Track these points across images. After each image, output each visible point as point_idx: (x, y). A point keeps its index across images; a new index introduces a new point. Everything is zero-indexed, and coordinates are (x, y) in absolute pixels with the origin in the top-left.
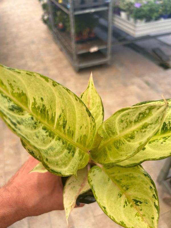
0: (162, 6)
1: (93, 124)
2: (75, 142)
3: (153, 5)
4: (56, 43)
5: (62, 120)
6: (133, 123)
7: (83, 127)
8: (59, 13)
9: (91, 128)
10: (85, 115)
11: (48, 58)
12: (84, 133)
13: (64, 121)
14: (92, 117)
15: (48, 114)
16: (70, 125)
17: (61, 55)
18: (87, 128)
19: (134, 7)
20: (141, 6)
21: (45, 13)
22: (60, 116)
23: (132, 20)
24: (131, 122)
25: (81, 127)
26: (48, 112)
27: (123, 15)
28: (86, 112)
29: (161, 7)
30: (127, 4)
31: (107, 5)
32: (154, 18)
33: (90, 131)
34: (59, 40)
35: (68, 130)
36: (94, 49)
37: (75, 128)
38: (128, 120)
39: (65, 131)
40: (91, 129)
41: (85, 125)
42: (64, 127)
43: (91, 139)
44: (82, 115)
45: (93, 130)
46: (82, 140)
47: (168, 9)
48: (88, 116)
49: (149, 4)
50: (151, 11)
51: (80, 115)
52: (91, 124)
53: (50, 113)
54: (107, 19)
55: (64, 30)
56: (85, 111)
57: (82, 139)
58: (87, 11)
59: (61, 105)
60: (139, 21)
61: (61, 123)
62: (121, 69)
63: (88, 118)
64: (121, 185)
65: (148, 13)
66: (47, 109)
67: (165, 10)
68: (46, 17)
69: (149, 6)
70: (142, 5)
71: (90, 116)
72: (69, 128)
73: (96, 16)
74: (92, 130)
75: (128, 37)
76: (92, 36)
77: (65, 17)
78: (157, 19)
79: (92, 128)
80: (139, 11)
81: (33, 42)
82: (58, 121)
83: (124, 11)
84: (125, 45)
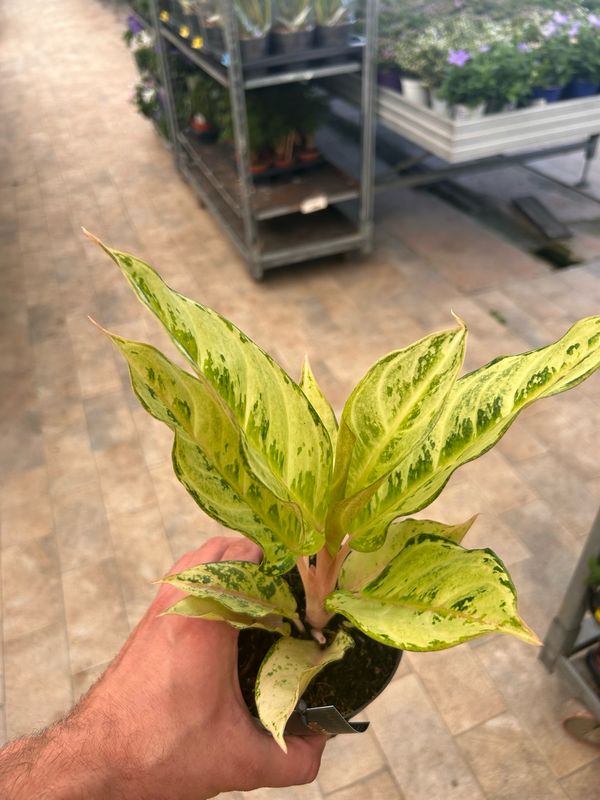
0: (541, 60)
1: (327, 445)
2: (289, 487)
3: (509, 56)
4: (186, 181)
5: (260, 416)
6: (411, 388)
7: (305, 450)
8: (192, 82)
9: (322, 456)
10: (306, 419)
11: (156, 233)
12: (308, 468)
13: (263, 420)
14: (323, 427)
15: (233, 393)
16: (276, 437)
17: (203, 222)
18: (313, 454)
19: (446, 63)
20: (469, 61)
21: (146, 80)
22: (256, 406)
23: (440, 107)
24: (407, 387)
25: (300, 449)
26: (232, 387)
27: (411, 88)
28: (309, 413)
29: (536, 64)
30: (424, 55)
31: (356, 56)
32: (513, 99)
33: (320, 465)
34: (195, 170)
35: (273, 447)
36: (314, 204)
37: (285, 447)
38: (401, 385)
39: (265, 447)
40: (322, 460)
41: (308, 446)
42: (264, 436)
43: (324, 491)
44: (300, 418)
45: (328, 462)
46: (304, 487)
47: (560, 69)
48: (313, 423)
49: (497, 54)
50: (504, 76)
51: (295, 420)
52: (322, 444)
53: (236, 390)
54: (357, 104)
55: (212, 137)
56: (306, 409)
57: (303, 483)
58: (289, 77)
59: (256, 382)
60: (463, 109)
61: (258, 423)
62: (407, 269)
63: (314, 428)
64: (417, 598)
65: (492, 83)
66: (231, 380)
67: (551, 73)
68: (148, 95)
69: (499, 59)
70: (473, 55)
71: (317, 424)
72: (275, 442)
73: (319, 92)
74: (325, 462)
75: (428, 161)
76: (308, 157)
77: (215, 94)
78: (524, 102)
79: (325, 455)
80: (463, 75)
81: (105, 179)
82: (252, 416)
83: (414, 76)
84: (419, 188)
